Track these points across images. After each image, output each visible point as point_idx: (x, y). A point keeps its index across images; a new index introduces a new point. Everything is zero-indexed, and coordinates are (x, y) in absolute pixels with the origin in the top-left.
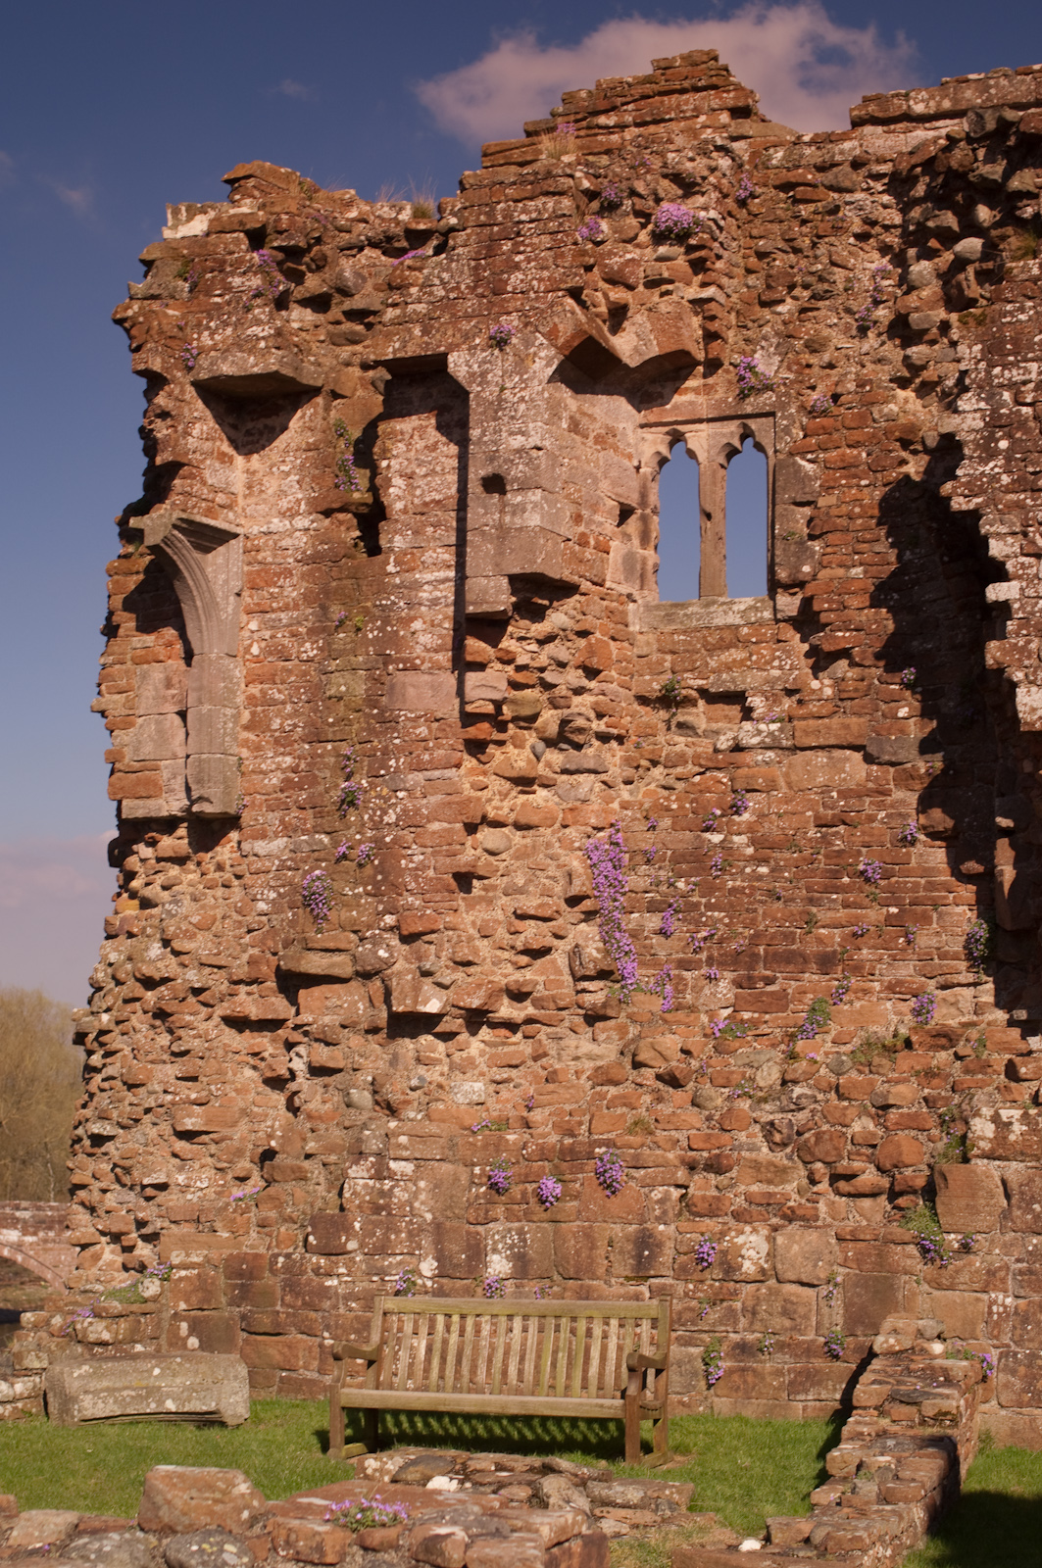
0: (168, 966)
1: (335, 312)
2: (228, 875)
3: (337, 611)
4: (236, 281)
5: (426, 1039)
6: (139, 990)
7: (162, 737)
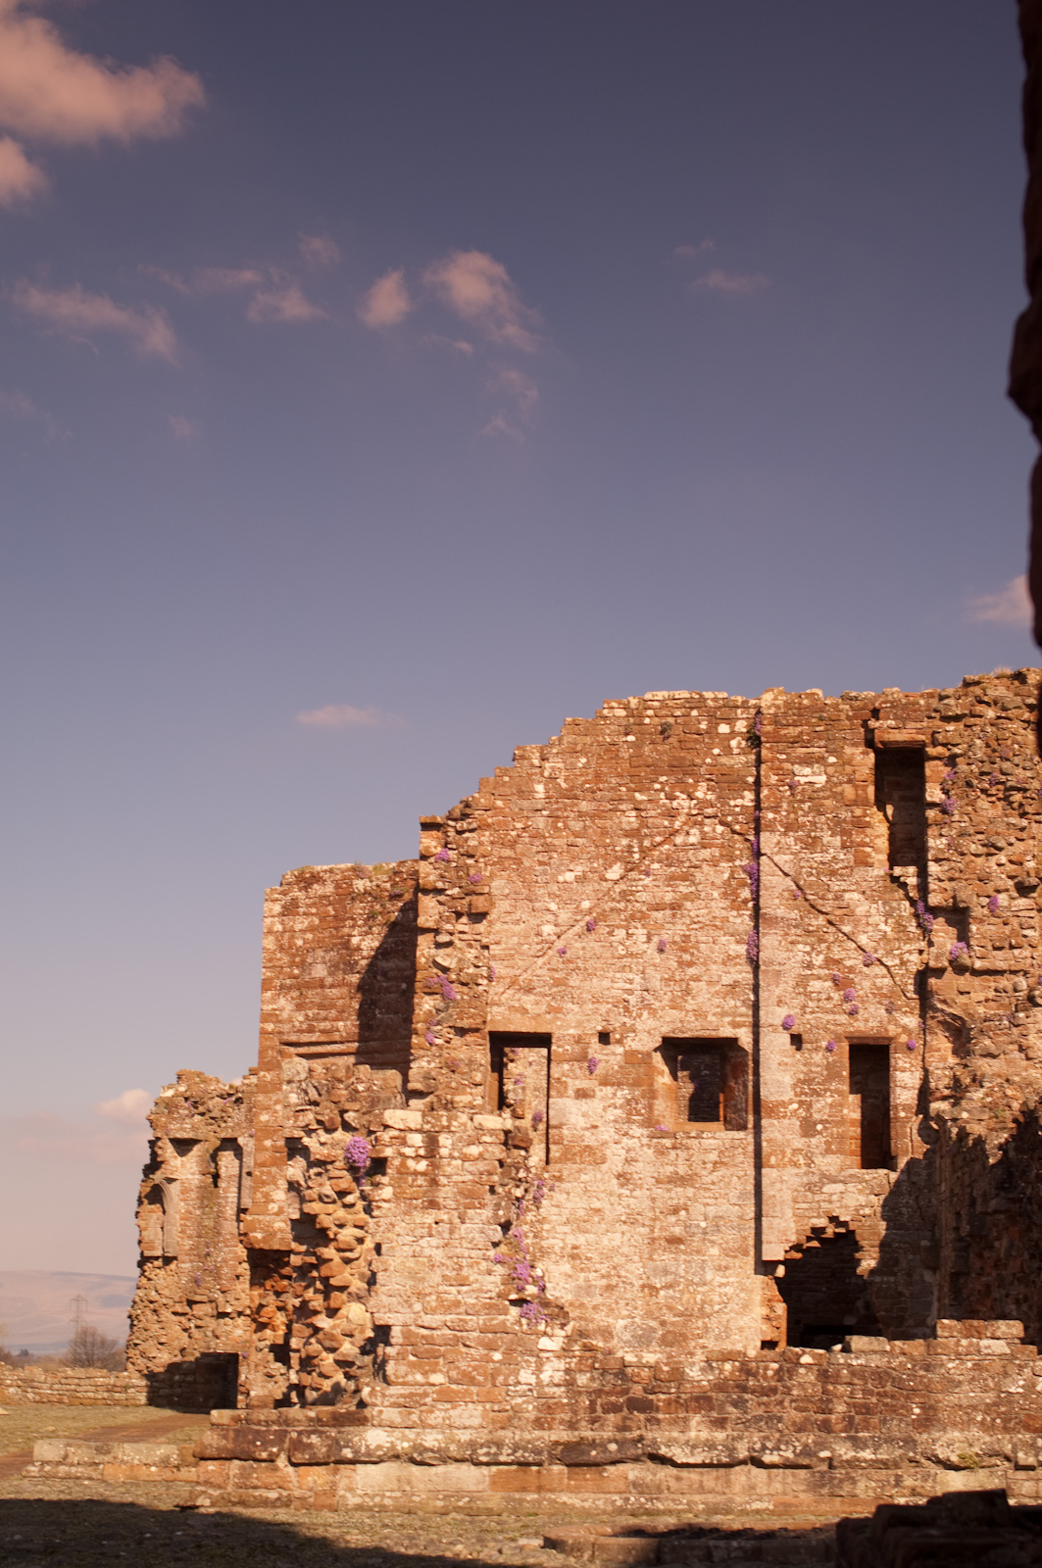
0: (157, 1298)
1: (207, 1116)
2: (173, 1273)
3: (206, 1202)
4: (181, 1111)
5: (227, 1319)
6: (148, 1304)
7: (156, 1234)
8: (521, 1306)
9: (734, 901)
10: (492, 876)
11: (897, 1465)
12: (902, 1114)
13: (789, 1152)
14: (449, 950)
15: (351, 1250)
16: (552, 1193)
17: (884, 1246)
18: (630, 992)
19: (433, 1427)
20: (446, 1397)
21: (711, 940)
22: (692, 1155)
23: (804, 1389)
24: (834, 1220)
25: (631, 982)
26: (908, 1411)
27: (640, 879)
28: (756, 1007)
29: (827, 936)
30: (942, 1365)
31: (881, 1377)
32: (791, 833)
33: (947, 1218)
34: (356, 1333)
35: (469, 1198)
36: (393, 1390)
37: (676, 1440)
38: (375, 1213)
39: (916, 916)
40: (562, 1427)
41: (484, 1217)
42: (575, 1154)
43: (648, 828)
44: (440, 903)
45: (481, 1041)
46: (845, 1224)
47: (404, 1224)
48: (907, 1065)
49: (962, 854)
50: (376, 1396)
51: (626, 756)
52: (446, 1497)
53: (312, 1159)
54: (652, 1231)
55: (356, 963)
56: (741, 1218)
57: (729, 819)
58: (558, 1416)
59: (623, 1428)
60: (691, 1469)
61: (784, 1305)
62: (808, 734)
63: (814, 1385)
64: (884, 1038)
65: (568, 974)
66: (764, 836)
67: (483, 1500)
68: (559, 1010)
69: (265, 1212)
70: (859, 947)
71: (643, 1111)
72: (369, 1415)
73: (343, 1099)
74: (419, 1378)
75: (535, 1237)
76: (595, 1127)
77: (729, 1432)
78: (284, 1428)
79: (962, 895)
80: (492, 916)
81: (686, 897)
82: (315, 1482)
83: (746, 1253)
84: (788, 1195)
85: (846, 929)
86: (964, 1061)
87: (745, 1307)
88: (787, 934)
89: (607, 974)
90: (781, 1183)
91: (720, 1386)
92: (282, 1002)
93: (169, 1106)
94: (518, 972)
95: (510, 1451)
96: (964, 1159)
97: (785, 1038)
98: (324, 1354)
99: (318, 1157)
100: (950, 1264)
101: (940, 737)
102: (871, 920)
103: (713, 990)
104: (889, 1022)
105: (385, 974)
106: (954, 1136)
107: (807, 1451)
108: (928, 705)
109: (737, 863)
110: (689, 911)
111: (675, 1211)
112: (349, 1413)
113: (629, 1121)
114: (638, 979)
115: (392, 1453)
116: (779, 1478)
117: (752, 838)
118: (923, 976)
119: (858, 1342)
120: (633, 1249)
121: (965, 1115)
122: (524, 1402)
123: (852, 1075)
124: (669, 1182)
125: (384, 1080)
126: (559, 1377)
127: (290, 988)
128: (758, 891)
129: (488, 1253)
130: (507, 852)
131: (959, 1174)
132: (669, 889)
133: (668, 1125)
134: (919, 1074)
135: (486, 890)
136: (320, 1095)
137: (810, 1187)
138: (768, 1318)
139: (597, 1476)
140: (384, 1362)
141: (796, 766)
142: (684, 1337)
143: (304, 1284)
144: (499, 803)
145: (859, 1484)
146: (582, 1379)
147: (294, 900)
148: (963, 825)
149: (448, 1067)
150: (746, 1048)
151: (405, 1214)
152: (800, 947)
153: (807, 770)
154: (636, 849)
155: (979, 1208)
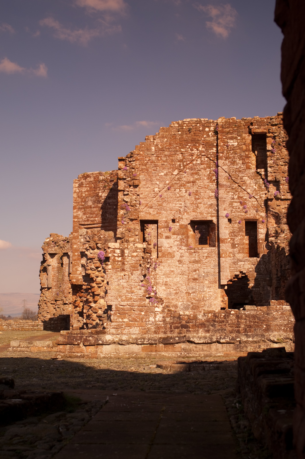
0: (46, 299)
1: (59, 247)
2: (51, 292)
3: (59, 271)
4: (51, 245)
5: (67, 305)
6: (44, 301)
7: (45, 281)
8: (150, 299)
9: (211, 180)
10: (140, 174)
11: (259, 342)
12: (261, 241)
13: (228, 253)
14: (128, 196)
15: (100, 284)
16: (159, 266)
17: (256, 280)
18: (181, 207)
19: (125, 334)
20: (129, 325)
21: (204, 192)
22: (200, 254)
23: (232, 321)
24: (241, 272)
25: (181, 204)
26: (262, 327)
27: (183, 174)
28: (218, 211)
29: (238, 190)
30: (272, 313)
31: (254, 317)
32: (227, 160)
33: (274, 271)
34: (102, 308)
35: (134, 268)
36: (113, 324)
37: (195, 336)
38: (106, 273)
39: (264, 183)
40: (162, 333)
41: (138, 273)
42: (166, 255)
43: (185, 159)
44: (125, 183)
45: (137, 223)
46: (244, 274)
47: (115, 276)
48: (262, 227)
49: (278, 165)
50: (108, 326)
51: (178, 138)
52: (129, 354)
53: (88, 258)
54: (189, 277)
55: (101, 201)
56: (214, 272)
57: (209, 156)
58: (161, 330)
59: (180, 333)
60: (200, 345)
61: (227, 297)
62: (232, 131)
63: (235, 320)
64: (255, 219)
65: (162, 203)
66: (219, 161)
67: (140, 355)
68: (160, 213)
69: (76, 274)
70: (248, 193)
71: (185, 242)
72: (106, 331)
73: (97, 240)
74: (120, 320)
75: (155, 279)
76: (172, 247)
77: (211, 334)
78: (82, 335)
79: (278, 177)
80: (140, 186)
81: (197, 179)
82: (91, 350)
83: (216, 283)
84: (228, 266)
85: (244, 188)
86: (279, 226)
87: (216, 298)
88: (226, 190)
89: (174, 202)
90: (226, 262)
91: (208, 321)
92: (79, 212)
93: (48, 244)
94: (148, 202)
95: (147, 340)
96: (279, 254)
97: (226, 220)
98: (93, 314)
99: (90, 257)
100: (275, 285)
101: (271, 131)
102: (251, 185)
103: (205, 206)
104: (257, 215)
105: (109, 204)
106: (276, 247)
107: (233, 339)
108: (267, 121)
109: (212, 169)
110: (198, 183)
111: (195, 271)
112: (100, 331)
113: (181, 245)
114: (183, 204)
115: (113, 342)
116: (225, 347)
117: (216, 161)
118: (267, 201)
119: (247, 307)
120: (183, 282)
121: (279, 241)
122: (151, 326)
123: (246, 230)
124: (193, 262)
125: (109, 234)
126: (161, 319)
127: (81, 208)
128: (218, 177)
129: (140, 284)
130: (144, 167)
131: (278, 258)
132: (192, 177)
133: (193, 246)
134: (265, 230)
135: (138, 178)
136: (90, 239)
137: (234, 263)
138: (223, 301)
139: (173, 347)
140: (110, 316)
141: (229, 140)
142: (198, 307)
143: (87, 294)
144: (141, 153)
145: (248, 348)
146: (168, 319)
147: (82, 183)
148: (278, 156)
149: (128, 230)
150: (215, 223)
151: (115, 273)
152: (230, 193)
153: (232, 141)
154: (182, 166)
155: (283, 268)
